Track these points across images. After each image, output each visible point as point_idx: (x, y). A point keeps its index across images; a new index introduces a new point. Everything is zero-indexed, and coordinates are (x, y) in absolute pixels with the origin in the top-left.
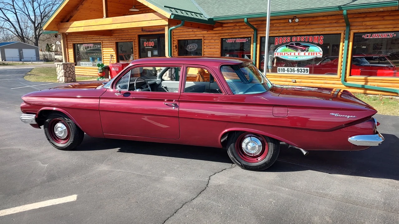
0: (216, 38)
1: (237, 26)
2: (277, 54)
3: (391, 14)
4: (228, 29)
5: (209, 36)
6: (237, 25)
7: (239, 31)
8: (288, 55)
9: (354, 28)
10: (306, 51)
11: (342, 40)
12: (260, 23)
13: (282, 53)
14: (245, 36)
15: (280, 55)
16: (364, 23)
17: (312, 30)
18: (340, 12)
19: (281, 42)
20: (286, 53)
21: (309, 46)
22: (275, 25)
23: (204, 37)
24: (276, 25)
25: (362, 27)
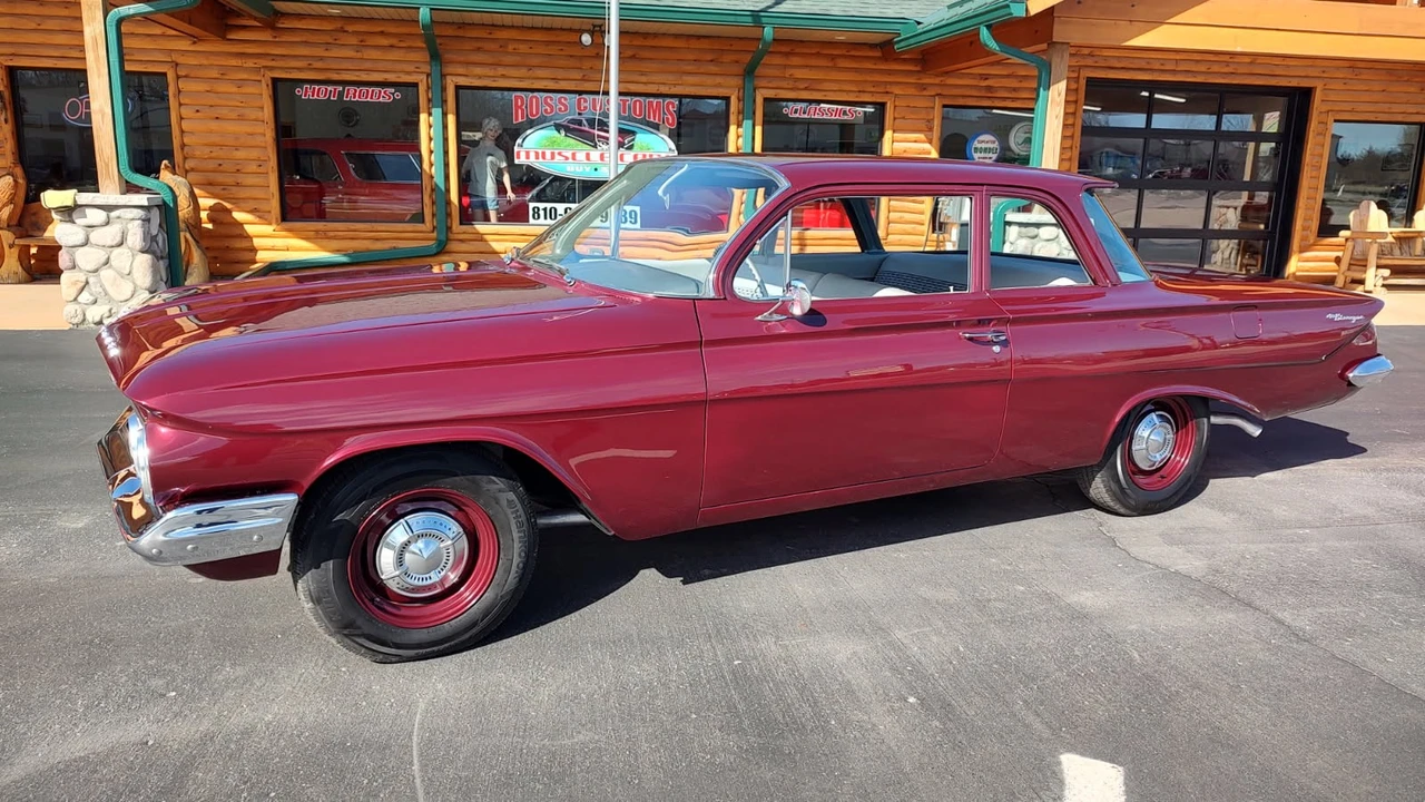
0: (245, 76)
1: (347, 31)
2: (523, 155)
3: (852, 53)
4: (306, 43)
5: (205, 62)
6: (350, 28)
7: (359, 55)
8: (567, 158)
9: (763, 83)
10: (627, 149)
11: (733, 118)
12: (450, 32)
13: (544, 153)
14: (392, 77)
15: (537, 158)
16: (789, 72)
17: (644, 79)
18: (754, 33)
19: (537, 113)
20: (560, 154)
21: (634, 133)
22: (510, 47)
23: (177, 64)
24: (516, 46)
25: (784, 84)
